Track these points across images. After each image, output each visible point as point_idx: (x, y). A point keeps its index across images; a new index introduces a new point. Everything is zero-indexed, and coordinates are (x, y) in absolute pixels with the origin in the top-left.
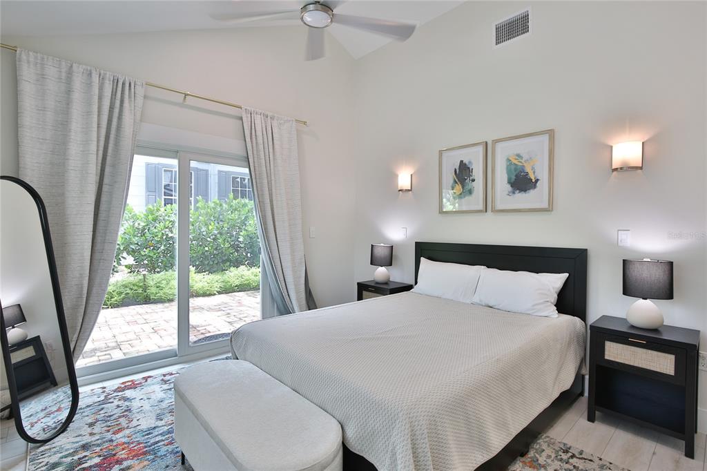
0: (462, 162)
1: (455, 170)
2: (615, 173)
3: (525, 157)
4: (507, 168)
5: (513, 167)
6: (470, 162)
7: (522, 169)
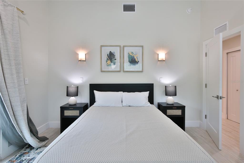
0: (110, 52)
1: (108, 55)
2: (159, 61)
3: (134, 53)
4: (128, 56)
5: (130, 56)
6: (114, 52)
7: (133, 57)
